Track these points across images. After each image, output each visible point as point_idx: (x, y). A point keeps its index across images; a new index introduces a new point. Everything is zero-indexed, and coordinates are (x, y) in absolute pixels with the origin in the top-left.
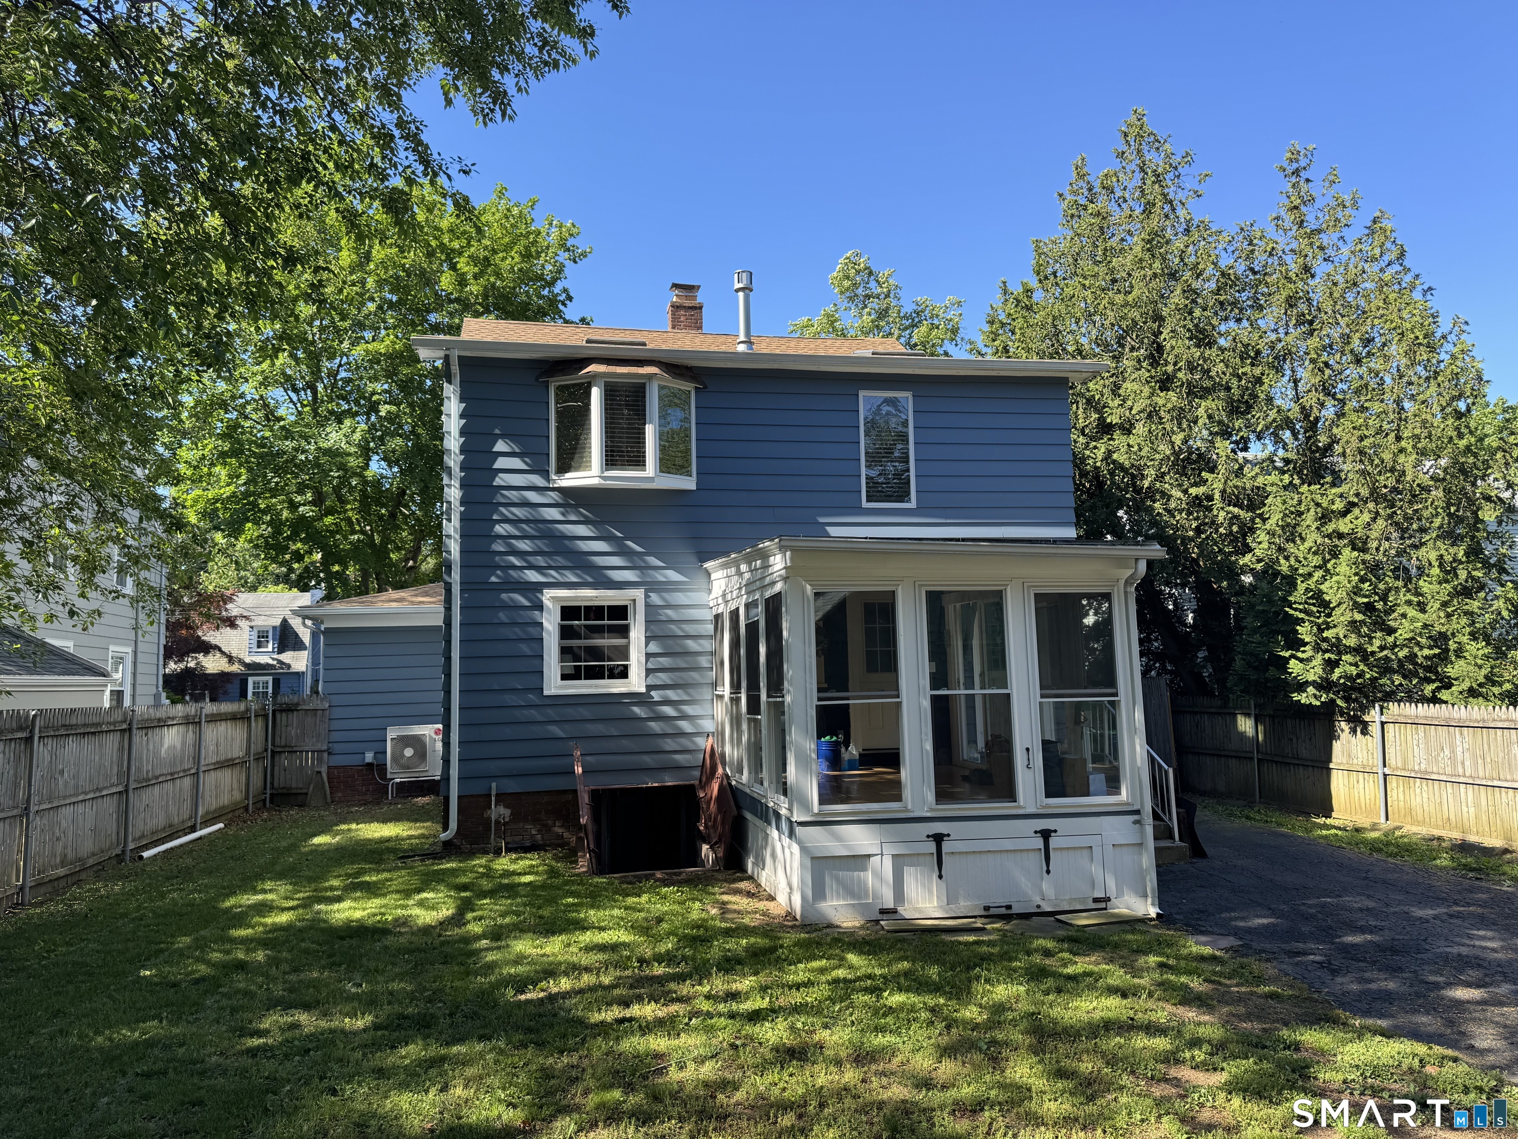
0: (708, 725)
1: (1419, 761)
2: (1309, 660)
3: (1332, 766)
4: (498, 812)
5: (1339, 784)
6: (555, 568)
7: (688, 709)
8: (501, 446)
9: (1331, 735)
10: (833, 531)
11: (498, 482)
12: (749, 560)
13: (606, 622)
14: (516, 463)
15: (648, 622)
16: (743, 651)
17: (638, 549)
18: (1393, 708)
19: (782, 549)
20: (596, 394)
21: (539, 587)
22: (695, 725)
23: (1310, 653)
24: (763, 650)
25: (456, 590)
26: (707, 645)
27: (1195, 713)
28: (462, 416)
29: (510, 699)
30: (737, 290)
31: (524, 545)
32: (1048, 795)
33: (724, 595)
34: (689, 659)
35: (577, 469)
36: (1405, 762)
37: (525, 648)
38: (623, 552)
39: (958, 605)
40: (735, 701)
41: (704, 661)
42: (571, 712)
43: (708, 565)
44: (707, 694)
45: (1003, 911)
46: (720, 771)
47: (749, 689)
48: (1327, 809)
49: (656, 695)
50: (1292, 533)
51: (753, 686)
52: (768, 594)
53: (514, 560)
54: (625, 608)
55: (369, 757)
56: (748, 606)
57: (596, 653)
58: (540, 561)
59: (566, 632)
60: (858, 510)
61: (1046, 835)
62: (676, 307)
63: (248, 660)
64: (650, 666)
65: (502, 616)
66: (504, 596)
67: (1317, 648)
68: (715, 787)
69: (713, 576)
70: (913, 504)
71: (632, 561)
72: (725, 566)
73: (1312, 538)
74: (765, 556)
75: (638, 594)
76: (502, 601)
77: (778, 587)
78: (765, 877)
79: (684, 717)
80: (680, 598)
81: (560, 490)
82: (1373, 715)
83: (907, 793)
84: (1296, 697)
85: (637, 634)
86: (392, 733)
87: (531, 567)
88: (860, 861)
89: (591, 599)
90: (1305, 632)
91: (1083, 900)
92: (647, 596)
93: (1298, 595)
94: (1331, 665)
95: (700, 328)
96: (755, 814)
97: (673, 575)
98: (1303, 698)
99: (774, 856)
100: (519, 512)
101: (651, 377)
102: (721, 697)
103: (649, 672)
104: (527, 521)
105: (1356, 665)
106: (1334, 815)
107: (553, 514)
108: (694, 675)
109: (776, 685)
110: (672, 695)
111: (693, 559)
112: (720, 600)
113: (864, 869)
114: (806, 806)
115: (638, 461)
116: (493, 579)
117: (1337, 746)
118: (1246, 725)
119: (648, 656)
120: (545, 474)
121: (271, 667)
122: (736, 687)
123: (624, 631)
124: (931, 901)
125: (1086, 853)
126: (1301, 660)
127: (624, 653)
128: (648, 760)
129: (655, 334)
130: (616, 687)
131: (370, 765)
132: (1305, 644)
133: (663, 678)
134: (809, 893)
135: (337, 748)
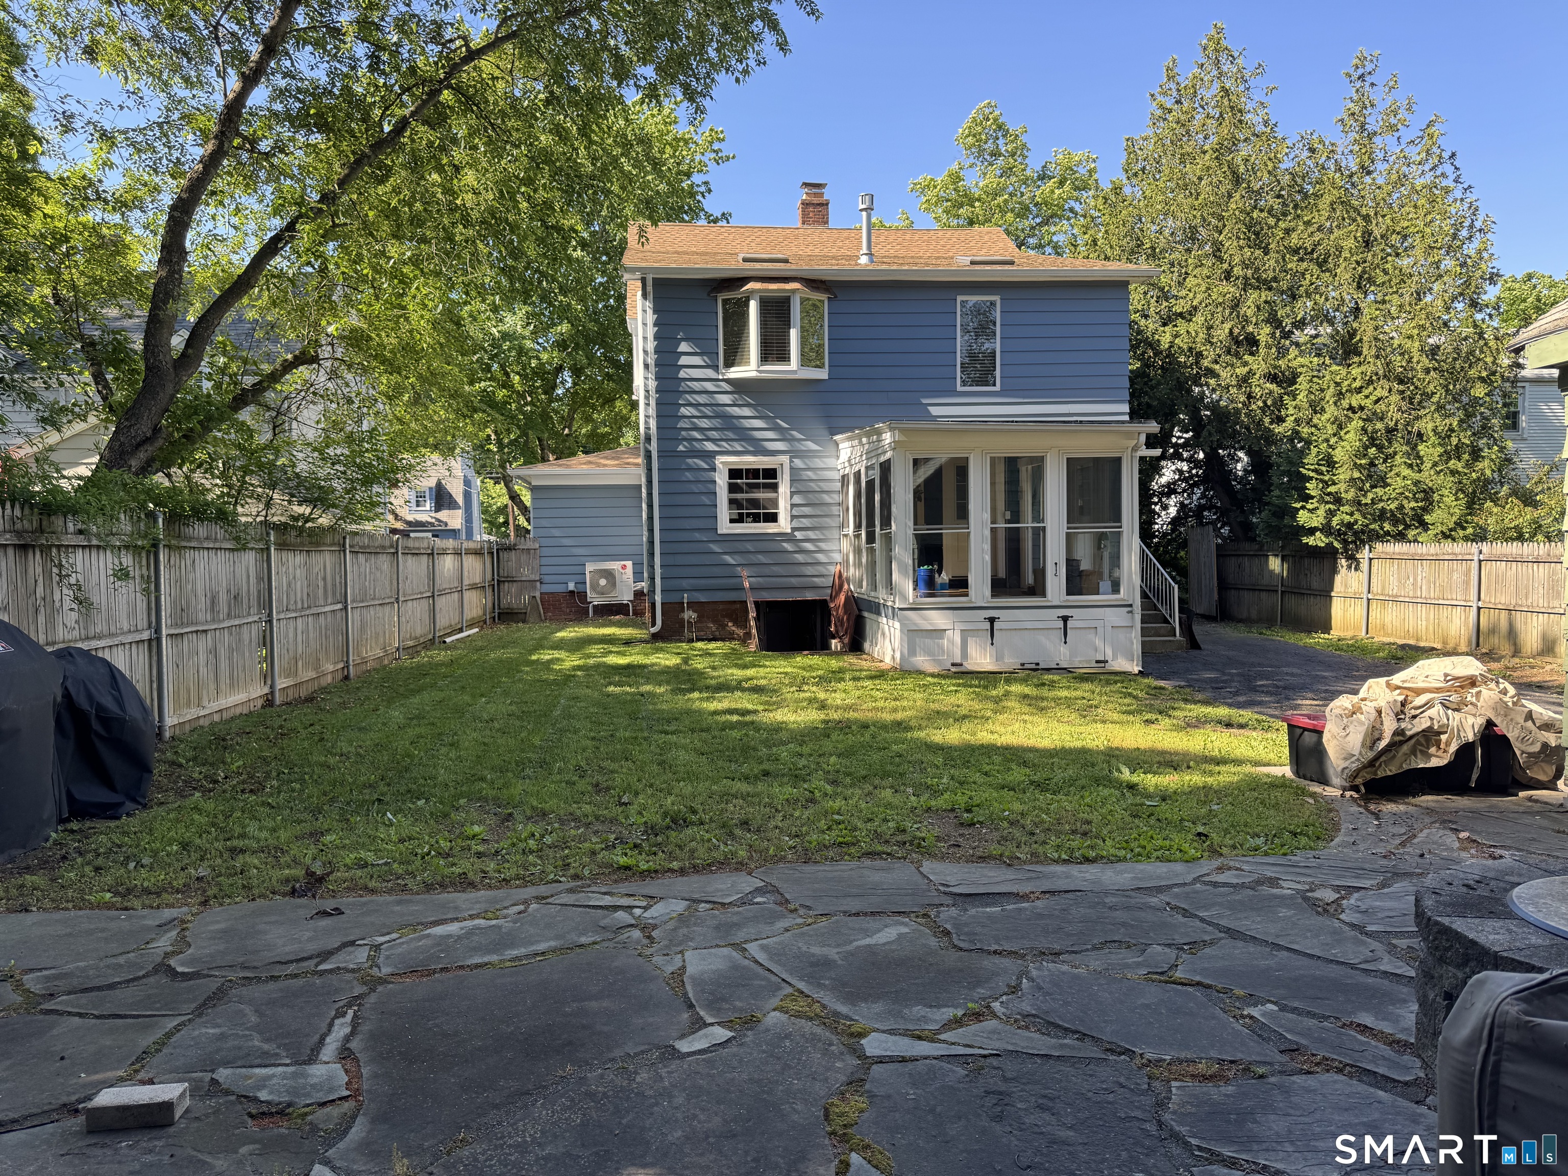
0: (837, 557)
1: (1393, 588)
2: (1316, 509)
3: (1333, 594)
4: (689, 615)
5: (1338, 609)
6: (726, 440)
7: (823, 545)
8: (684, 347)
9: (1334, 571)
10: (934, 411)
11: (682, 374)
12: (868, 435)
13: (761, 481)
14: (697, 360)
15: (792, 481)
16: (863, 500)
17: (785, 425)
18: (1379, 546)
19: (892, 429)
20: (753, 307)
21: (712, 455)
22: (828, 557)
23: (1316, 505)
24: (877, 497)
25: (655, 455)
26: (837, 498)
27: (1239, 555)
28: (655, 325)
29: (698, 536)
30: (861, 210)
31: (704, 423)
32: (1068, 594)
33: (849, 461)
34: (825, 508)
35: (739, 365)
36: (1383, 588)
37: (705, 500)
38: (776, 428)
39: (1030, 467)
40: (858, 536)
41: (835, 510)
42: (740, 546)
43: (837, 437)
44: (835, 534)
45: (1033, 666)
46: (846, 586)
47: (867, 527)
48: (1327, 628)
49: (799, 535)
50: (1316, 407)
51: (871, 524)
52: (883, 459)
53: (696, 435)
54: (775, 470)
55: (571, 586)
56: (867, 468)
57: (755, 503)
58: (714, 434)
59: (733, 488)
60: (954, 393)
61: (1065, 619)
62: (805, 204)
63: (410, 518)
64: (795, 513)
65: (689, 475)
66: (689, 461)
67: (1322, 501)
68: (842, 597)
69: (841, 446)
70: (997, 388)
71: (782, 434)
72: (850, 439)
73: (1331, 411)
74: (879, 433)
75: (785, 459)
76: (688, 464)
77: (888, 455)
78: (876, 652)
79: (820, 551)
80: (818, 463)
81: (728, 381)
82: (1364, 554)
83: (972, 590)
84: (1305, 540)
85: (784, 489)
86: (590, 567)
87: (708, 439)
88: (939, 633)
89: (750, 463)
90: (1312, 488)
91: (1089, 661)
92: (791, 461)
93: (1311, 459)
94: (1331, 514)
95: (827, 223)
96: (870, 611)
97: (812, 446)
98: (1311, 541)
99: (883, 634)
100: (701, 399)
101: (794, 291)
102: (846, 536)
103: (793, 517)
104: (705, 405)
105: (1352, 514)
106: (1332, 632)
107: (725, 399)
108: (827, 520)
109: (886, 521)
110: (811, 535)
111: (826, 433)
112: (847, 464)
113: (943, 638)
114: (904, 597)
115: (784, 357)
116: (681, 448)
117: (1338, 579)
118: (1275, 564)
119: (793, 506)
120: (716, 368)
121: (432, 524)
122: (858, 526)
123: (774, 487)
124: (985, 658)
125: (1093, 631)
126: (1310, 511)
127: (775, 503)
128: (794, 581)
129: (788, 231)
130: (770, 528)
131: (572, 592)
132: (1312, 497)
133: (806, 522)
134: (906, 652)
135: (547, 579)
